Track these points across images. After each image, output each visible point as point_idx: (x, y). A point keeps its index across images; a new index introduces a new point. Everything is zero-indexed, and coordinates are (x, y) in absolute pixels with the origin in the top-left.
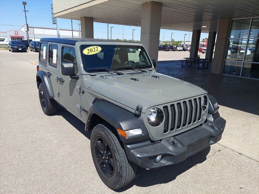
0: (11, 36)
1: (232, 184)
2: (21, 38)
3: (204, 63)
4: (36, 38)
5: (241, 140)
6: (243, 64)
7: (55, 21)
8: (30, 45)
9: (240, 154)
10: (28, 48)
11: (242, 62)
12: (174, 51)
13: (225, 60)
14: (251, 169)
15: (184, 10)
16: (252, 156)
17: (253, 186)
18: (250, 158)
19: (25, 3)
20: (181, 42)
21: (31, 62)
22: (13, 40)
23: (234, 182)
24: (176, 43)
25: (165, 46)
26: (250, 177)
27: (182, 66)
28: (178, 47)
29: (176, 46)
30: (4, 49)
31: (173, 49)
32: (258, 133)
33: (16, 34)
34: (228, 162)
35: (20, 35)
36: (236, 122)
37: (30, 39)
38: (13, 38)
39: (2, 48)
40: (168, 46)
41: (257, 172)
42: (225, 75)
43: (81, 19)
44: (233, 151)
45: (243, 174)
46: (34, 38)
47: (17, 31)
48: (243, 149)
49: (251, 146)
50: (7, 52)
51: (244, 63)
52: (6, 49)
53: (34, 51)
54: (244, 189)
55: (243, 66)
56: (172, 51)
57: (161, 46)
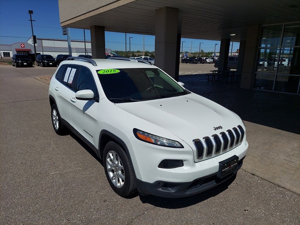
0: (16, 49)
1: (237, 206)
2: (28, 51)
3: (233, 76)
4: (44, 51)
5: (257, 160)
6: (275, 77)
7: (65, 31)
8: (37, 59)
9: (253, 175)
10: (34, 63)
11: (275, 75)
12: (203, 63)
13: (256, 73)
14: (262, 191)
15: (206, 16)
16: (266, 177)
17: (260, 209)
18: (263, 179)
19: (31, 12)
20: (212, 53)
21: (36, 77)
22: (19, 53)
23: (239, 203)
24: (206, 55)
25: (193, 58)
26: (259, 199)
27: (208, 80)
28: (207, 59)
29: (205, 58)
30: (7, 64)
31: (202, 61)
32: (278, 152)
33: (22, 47)
34: (237, 183)
35: (27, 48)
36: (256, 140)
37: (37, 52)
38: (19, 51)
39: (5, 63)
40: (196, 58)
41: (267, 193)
42: (255, 89)
43: (91, 28)
44: (245, 171)
45: (251, 195)
46: (42, 51)
47: (23, 43)
48: (257, 169)
49: (267, 166)
50: (11, 67)
51: (277, 75)
52: (9, 64)
53: (41, 66)
54: (248, 211)
55: (276, 79)
56: (200, 63)
57: (188, 57)
